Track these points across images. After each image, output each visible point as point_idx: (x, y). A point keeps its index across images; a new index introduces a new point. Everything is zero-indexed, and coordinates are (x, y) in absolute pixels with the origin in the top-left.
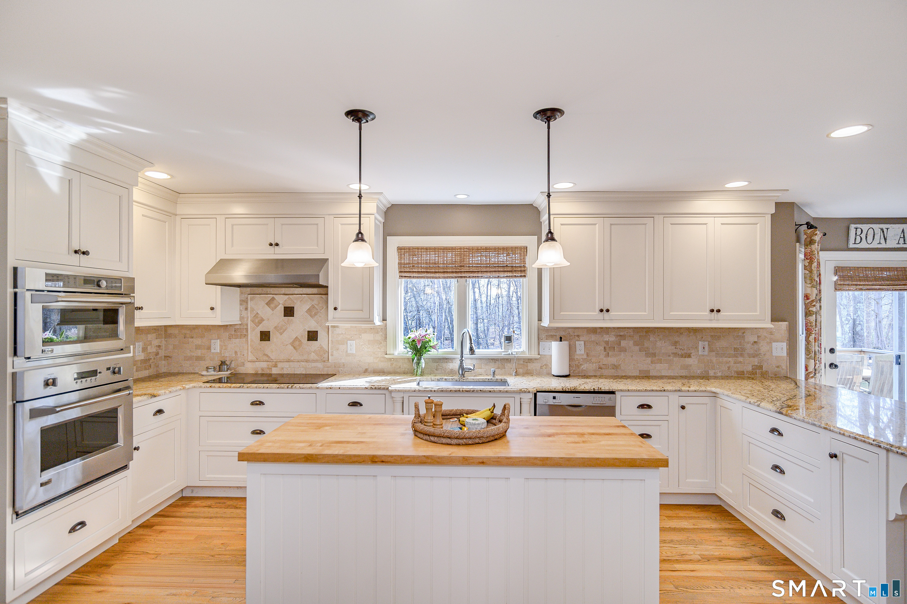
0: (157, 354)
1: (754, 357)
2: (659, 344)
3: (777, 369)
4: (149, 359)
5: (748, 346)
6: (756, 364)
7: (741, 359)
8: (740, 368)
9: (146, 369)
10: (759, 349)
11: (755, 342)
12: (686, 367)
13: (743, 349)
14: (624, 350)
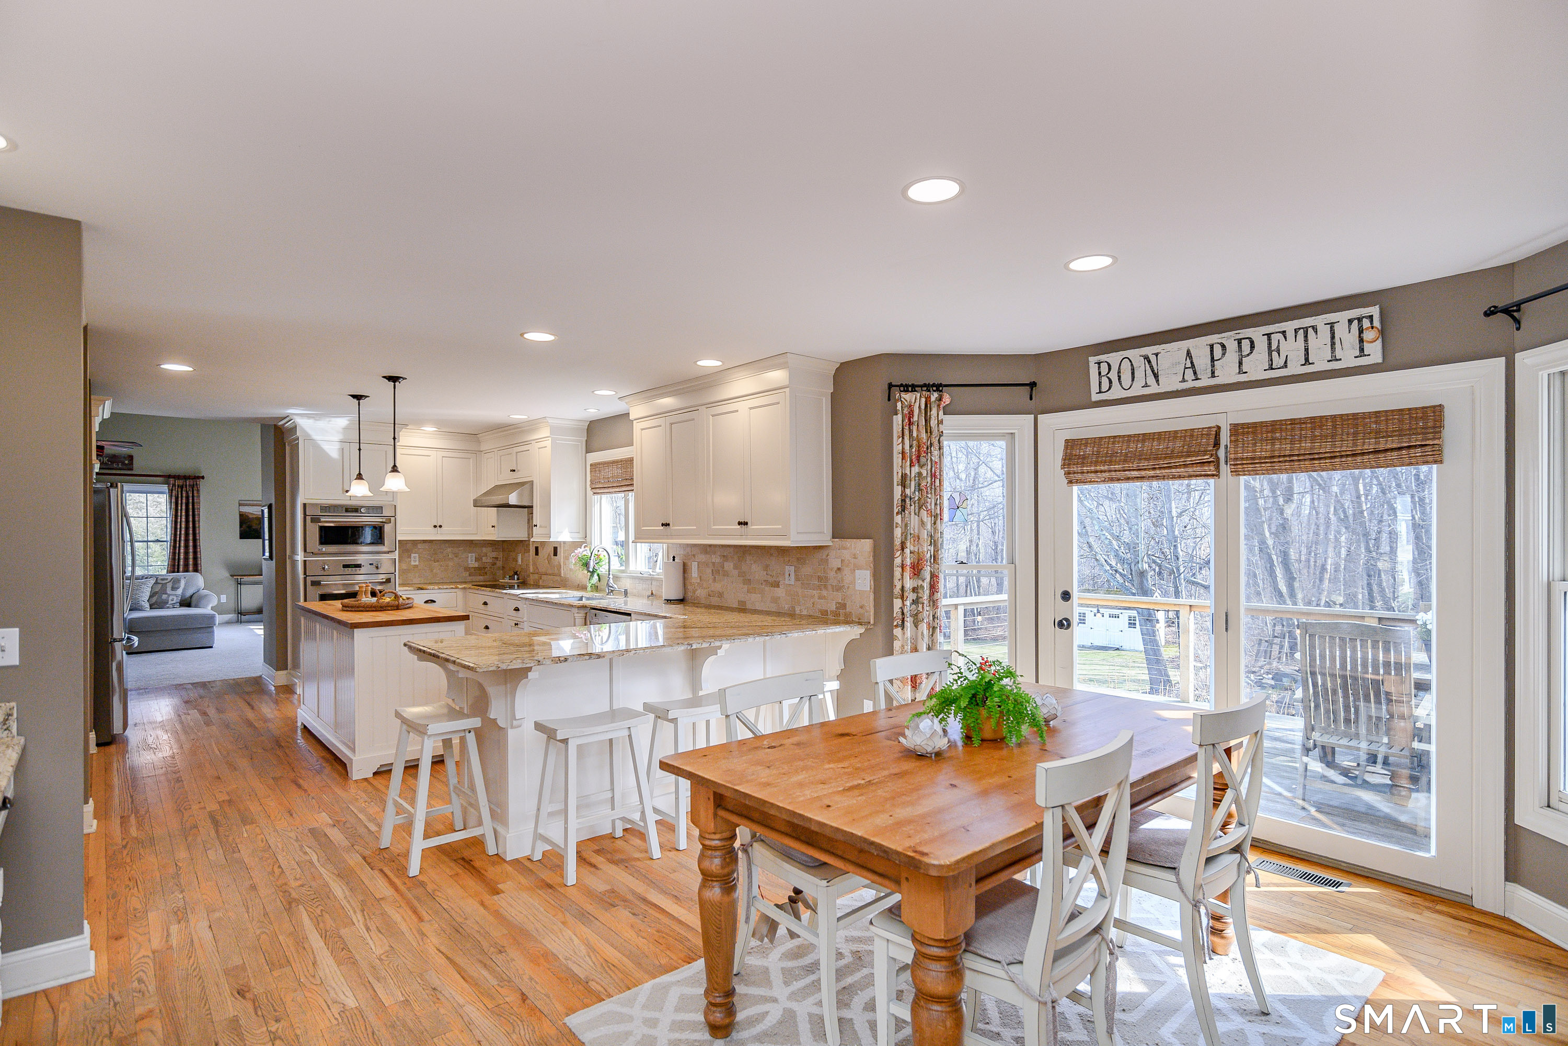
0: (494, 564)
1: (837, 590)
2: (753, 566)
3: (862, 611)
4: (485, 568)
5: (832, 574)
6: (840, 601)
7: (824, 593)
8: (822, 605)
9: (480, 575)
10: (843, 580)
11: (839, 569)
12: (775, 600)
13: (827, 579)
14: (726, 574)
